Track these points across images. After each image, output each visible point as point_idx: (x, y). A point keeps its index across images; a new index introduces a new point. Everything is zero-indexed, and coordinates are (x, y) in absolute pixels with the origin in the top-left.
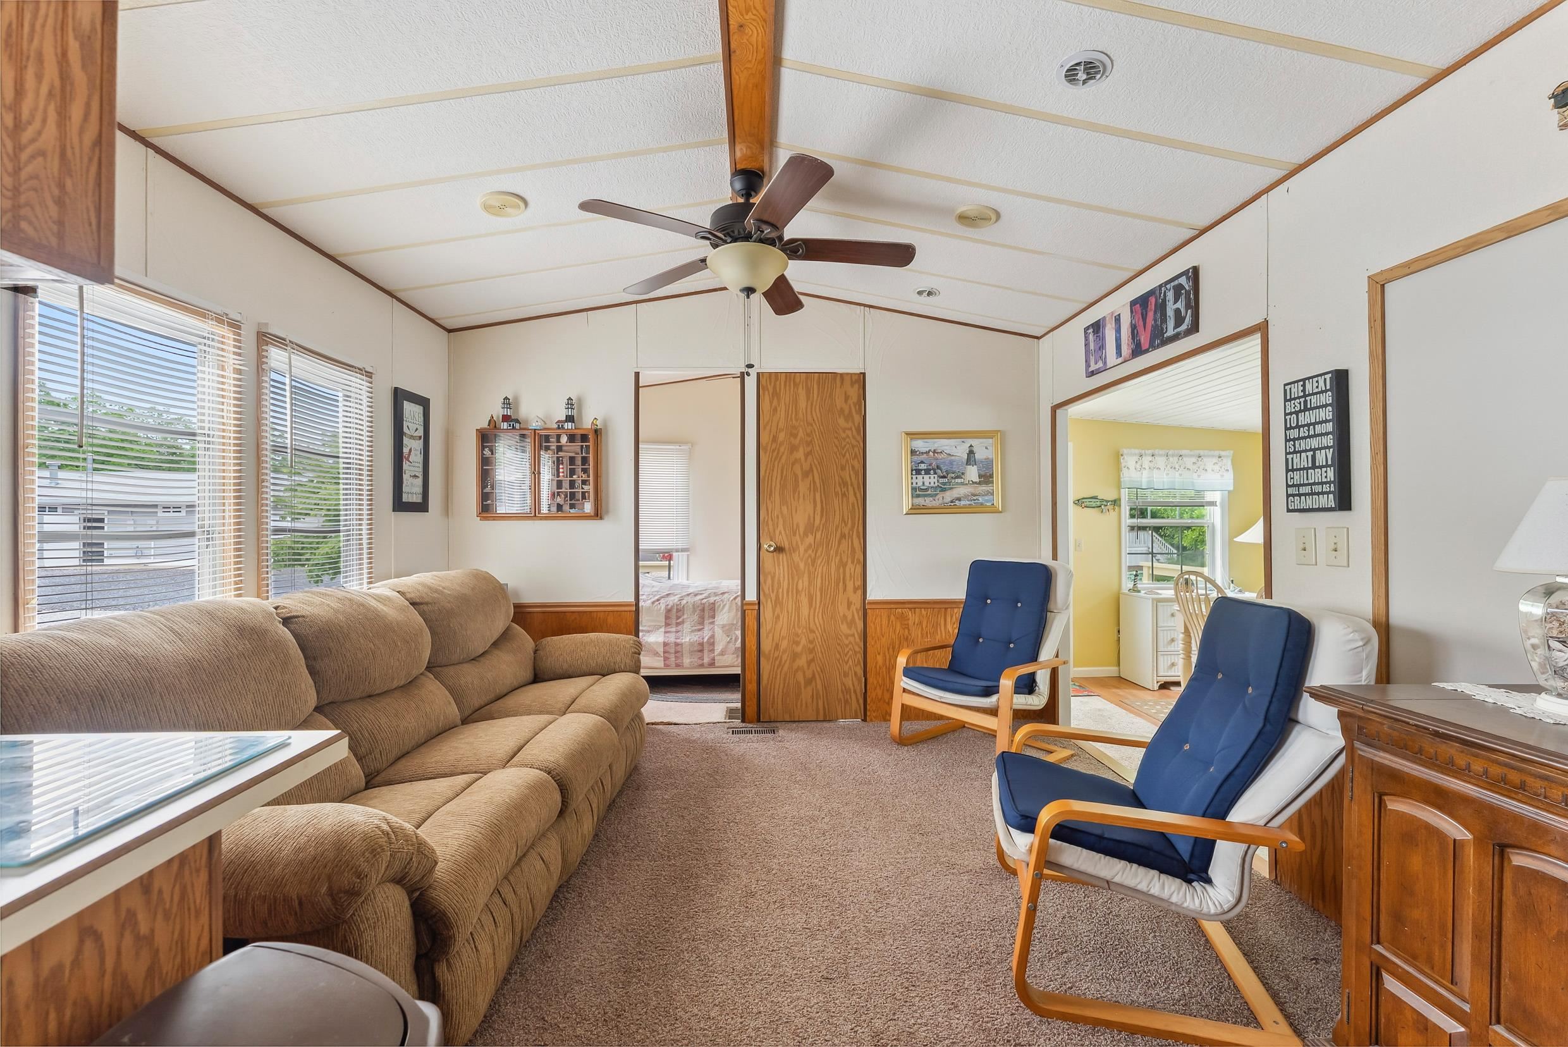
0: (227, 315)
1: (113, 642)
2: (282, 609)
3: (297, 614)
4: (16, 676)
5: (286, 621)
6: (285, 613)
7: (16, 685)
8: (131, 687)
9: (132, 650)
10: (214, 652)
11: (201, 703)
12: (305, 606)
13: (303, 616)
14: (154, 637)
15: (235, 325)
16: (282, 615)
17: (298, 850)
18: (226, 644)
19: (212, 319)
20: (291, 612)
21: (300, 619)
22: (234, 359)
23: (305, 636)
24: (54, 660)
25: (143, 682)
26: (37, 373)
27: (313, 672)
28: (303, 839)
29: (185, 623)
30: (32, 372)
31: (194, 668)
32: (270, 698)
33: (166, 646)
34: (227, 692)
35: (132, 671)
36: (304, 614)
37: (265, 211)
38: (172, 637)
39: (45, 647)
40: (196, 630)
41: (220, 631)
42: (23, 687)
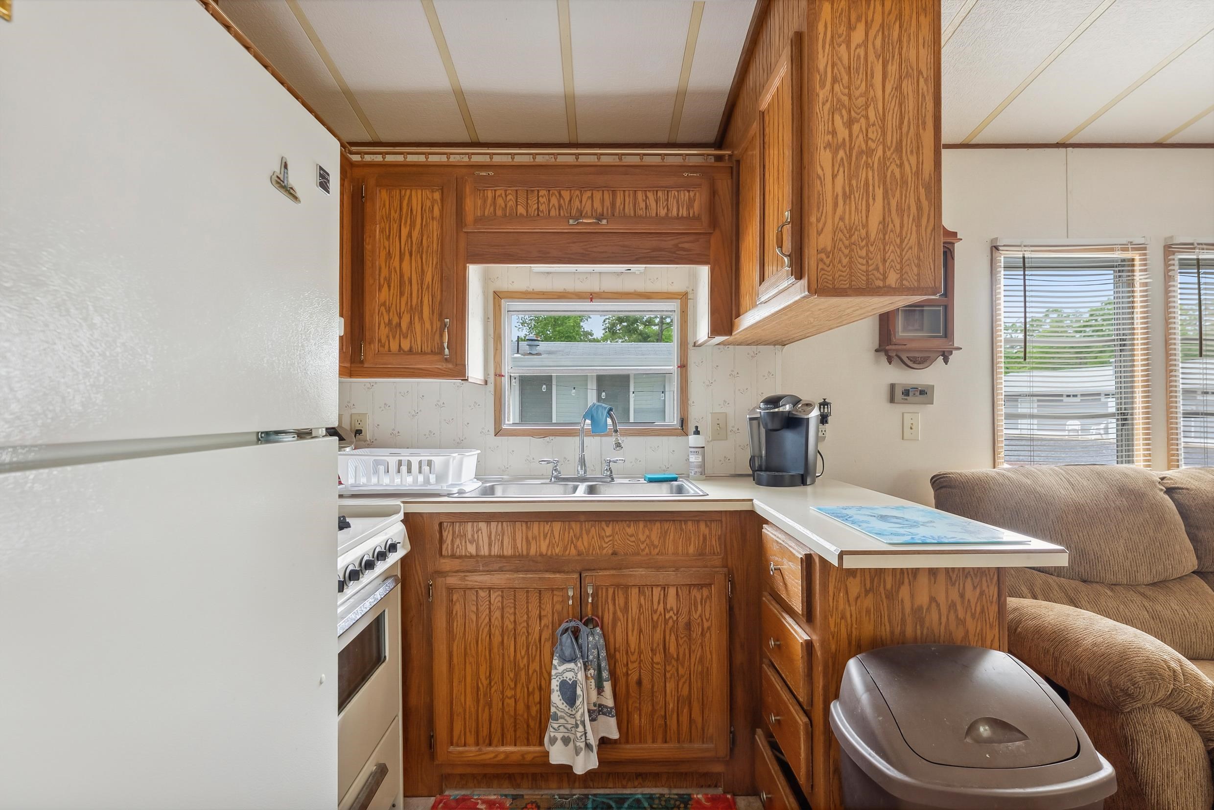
0: (1131, 242)
1: (1029, 482)
2: (1168, 480)
3: (1182, 486)
4: (978, 491)
5: (1170, 491)
6: (1169, 483)
7: (977, 496)
8: (1034, 511)
9: (1038, 489)
10: (1095, 502)
11: (1081, 534)
12: (1192, 481)
13: (1188, 489)
14: (1055, 483)
15: (1141, 248)
16: (1168, 485)
17: (1095, 645)
18: (1107, 498)
19: (1118, 250)
20: (1176, 483)
21: (1185, 491)
22: (1140, 275)
23: (1188, 506)
24: (996, 486)
25: (1042, 510)
26: (1003, 320)
27: (1193, 538)
28: (1100, 639)
29: (1078, 478)
30: (1000, 320)
31: (1079, 509)
32: (1141, 547)
33: (1061, 490)
34: (1102, 532)
35: (1036, 502)
36: (1188, 487)
37: (1169, 141)
38: (1067, 485)
39: (994, 478)
40: (1085, 484)
41: (1104, 487)
42: (980, 497)
